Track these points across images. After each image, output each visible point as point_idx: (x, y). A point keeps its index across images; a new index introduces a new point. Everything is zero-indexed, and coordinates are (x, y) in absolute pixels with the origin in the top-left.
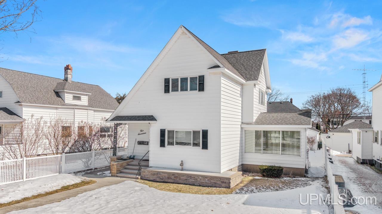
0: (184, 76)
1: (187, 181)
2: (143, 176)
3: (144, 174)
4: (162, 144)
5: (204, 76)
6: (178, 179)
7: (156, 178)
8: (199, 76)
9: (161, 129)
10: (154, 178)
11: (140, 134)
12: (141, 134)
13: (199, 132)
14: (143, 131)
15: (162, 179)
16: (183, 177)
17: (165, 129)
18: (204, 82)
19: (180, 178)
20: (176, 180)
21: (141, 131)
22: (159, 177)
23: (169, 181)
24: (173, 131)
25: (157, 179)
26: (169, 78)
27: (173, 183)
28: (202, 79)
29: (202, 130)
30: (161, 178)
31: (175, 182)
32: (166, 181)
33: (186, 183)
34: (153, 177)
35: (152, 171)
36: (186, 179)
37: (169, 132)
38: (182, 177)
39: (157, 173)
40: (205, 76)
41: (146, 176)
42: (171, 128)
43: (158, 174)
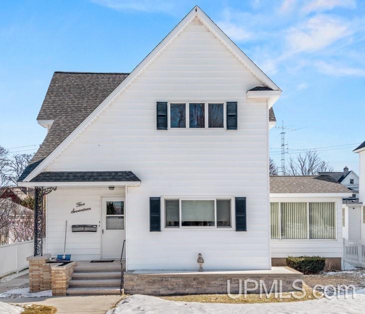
0: (197, 100)
1: (222, 288)
2: (129, 288)
3: (131, 283)
4: (155, 226)
5: (236, 103)
6: (205, 287)
7: (160, 288)
8: (227, 102)
9: (150, 198)
10: (154, 290)
11: (76, 211)
12: (79, 211)
13: (229, 201)
14: (84, 204)
15: (173, 290)
16: (216, 282)
17: (160, 198)
18: (236, 113)
19: (209, 284)
20: (201, 288)
21: (79, 204)
22: (165, 286)
23: (187, 291)
24: (178, 201)
25: (161, 290)
26: (167, 103)
27: (196, 294)
28: (233, 107)
29: (236, 198)
30: (170, 287)
31: (200, 291)
32: (181, 291)
33: (221, 291)
34: (152, 287)
35: (149, 276)
36: (222, 285)
37: (167, 202)
38: (213, 282)
39: (160, 279)
40: (238, 104)
41: (135, 288)
42: (172, 196)
43: (162, 280)
